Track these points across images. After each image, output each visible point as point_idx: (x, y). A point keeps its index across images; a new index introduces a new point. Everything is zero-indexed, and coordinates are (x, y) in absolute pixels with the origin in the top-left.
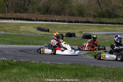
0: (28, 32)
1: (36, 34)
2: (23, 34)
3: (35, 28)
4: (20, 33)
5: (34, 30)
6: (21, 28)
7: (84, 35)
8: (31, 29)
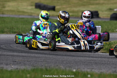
0: (19, 12)
1: (31, 15)
2: (8, 16)
3: (32, 6)
4: (3, 14)
5: (30, 8)
6: (9, 6)
7: (114, 14)
8: (25, 7)
